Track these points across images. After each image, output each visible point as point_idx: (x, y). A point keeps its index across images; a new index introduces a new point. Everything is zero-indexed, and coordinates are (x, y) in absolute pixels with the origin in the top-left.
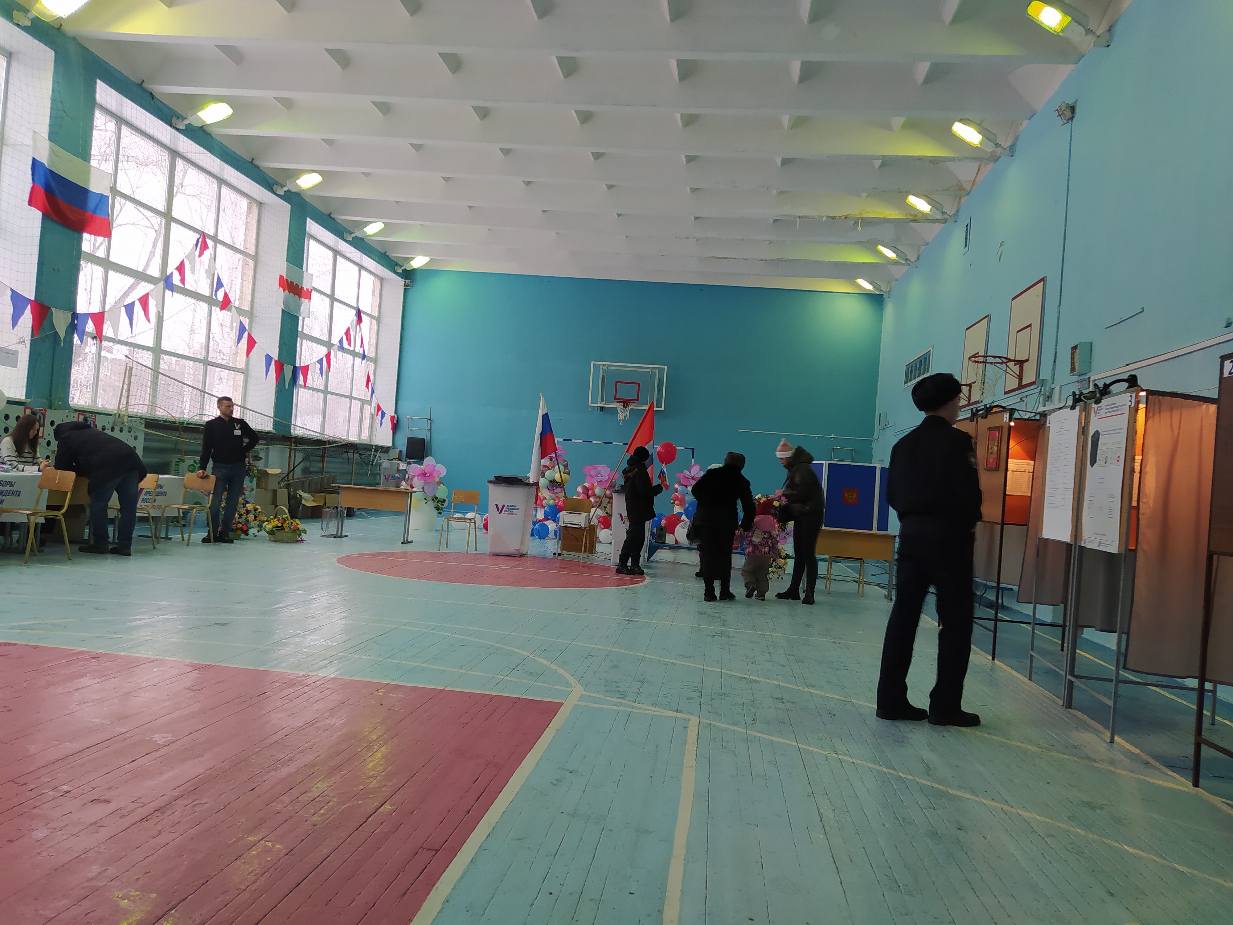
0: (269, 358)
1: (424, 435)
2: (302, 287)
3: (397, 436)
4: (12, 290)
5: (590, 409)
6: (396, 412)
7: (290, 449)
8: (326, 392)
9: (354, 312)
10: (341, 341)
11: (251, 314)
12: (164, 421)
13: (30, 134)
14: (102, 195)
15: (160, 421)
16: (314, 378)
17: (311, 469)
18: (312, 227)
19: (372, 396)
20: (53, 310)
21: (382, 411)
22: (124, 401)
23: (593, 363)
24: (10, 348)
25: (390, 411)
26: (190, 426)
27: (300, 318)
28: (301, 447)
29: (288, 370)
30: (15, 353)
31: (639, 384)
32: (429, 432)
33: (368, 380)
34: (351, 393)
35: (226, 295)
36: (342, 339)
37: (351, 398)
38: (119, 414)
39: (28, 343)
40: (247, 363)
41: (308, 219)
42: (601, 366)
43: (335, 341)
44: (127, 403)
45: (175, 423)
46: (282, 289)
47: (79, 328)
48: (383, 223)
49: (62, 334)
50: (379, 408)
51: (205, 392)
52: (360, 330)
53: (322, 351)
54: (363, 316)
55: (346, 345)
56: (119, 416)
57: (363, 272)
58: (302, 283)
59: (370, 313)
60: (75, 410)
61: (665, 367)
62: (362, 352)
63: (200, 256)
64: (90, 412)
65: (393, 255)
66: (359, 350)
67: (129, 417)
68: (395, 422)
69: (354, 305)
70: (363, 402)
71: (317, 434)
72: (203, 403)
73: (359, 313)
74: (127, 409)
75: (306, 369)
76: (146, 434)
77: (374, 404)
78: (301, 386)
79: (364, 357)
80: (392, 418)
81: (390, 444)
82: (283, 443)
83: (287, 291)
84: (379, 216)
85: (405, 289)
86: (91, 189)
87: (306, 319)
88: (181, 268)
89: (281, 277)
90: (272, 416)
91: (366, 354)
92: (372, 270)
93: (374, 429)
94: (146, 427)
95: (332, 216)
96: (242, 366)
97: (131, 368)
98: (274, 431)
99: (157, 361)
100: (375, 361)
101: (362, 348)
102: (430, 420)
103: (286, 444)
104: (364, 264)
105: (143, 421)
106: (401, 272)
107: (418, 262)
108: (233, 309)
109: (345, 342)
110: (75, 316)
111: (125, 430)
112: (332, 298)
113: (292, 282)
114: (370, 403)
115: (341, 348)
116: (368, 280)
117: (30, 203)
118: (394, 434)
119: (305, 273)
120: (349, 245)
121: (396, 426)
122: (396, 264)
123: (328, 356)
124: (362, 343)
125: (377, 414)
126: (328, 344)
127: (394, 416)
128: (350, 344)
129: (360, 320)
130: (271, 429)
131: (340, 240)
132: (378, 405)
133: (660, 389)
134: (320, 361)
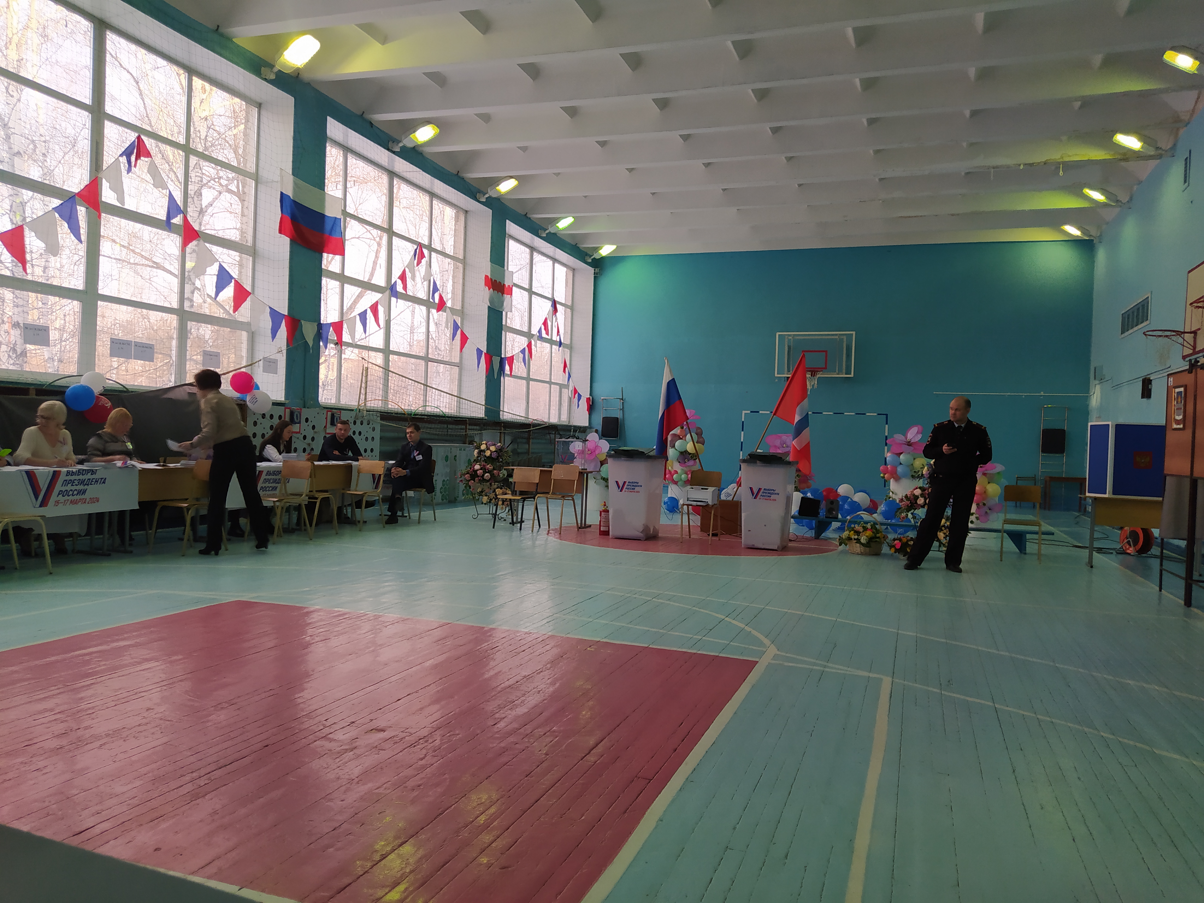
0: (479, 352)
1: (618, 415)
2: (504, 285)
3: (593, 416)
4: (270, 308)
5: (776, 380)
6: (591, 395)
7: (501, 433)
8: (528, 379)
9: (549, 304)
10: (540, 331)
11: (462, 313)
12: (396, 413)
13: (278, 172)
14: (336, 218)
15: (392, 413)
16: (519, 368)
17: (519, 451)
18: (512, 228)
19: (569, 380)
20: (303, 322)
21: (579, 394)
22: (363, 397)
23: (778, 334)
24: (271, 357)
25: (585, 394)
26: (417, 417)
27: (504, 313)
28: (508, 431)
29: (496, 361)
30: (275, 362)
31: (826, 352)
32: (621, 411)
33: (565, 366)
34: (551, 379)
35: (441, 298)
36: (541, 329)
37: (550, 383)
38: (360, 409)
39: (285, 352)
40: (461, 358)
41: (507, 221)
42: (787, 337)
43: (535, 331)
44: (365, 399)
45: (404, 414)
46: (487, 288)
47: (324, 336)
48: (573, 217)
49: (311, 344)
50: (575, 391)
51: (427, 386)
52: (556, 319)
53: (522, 342)
54: (558, 306)
55: (544, 335)
56: (359, 412)
57: (556, 265)
58: (504, 281)
59: (563, 302)
60: (324, 408)
61: (854, 333)
62: (558, 340)
63: (418, 265)
64: (336, 409)
65: (584, 246)
66: (555, 338)
67: (367, 411)
68: (591, 404)
69: (550, 296)
70: (561, 386)
71: (522, 418)
72: (425, 396)
73: (554, 304)
74: (365, 405)
75: (511, 360)
76: (382, 425)
77: (571, 388)
78: (508, 375)
79: (560, 344)
80: (588, 399)
81: (587, 425)
82: (494, 428)
83: (491, 289)
84: (568, 212)
85: (595, 277)
86: (327, 214)
87: (509, 313)
88: (403, 277)
89: (486, 277)
90: (484, 404)
91: (562, 341)
92: (565, 261)
93: (572, 411)
94: (381, 419)
95: (528, 215)
96: (457, 360)
97: (367, 369)
98: (486, 418)
99: (387, 360)
100: (570, 347)
101: (558, 337)
102: (622, 399)
103: (496, 428)
104: (557, 257)
105: (378, 415)
106: (591, 261)
107: (606, 250)
108: (448, 310)
109: (543, 332)
110: (320, 326)
111: (365, 423)
112: (530, 291)
113: (495, 280)
114: (567, 386)
115: (540, 338)
116: (561, 271)
117: (280, 232)
118: (590, 414)
119: (506, 271)
120: (543, 241)
121: (591, 407)
122: (587, 254)
123: (529, 345)
124: (558, 332)
125: (574, 397)
126: (528, 335)
127: (589, 398)
128: (547, 334)
129: (555, 310)
130: (484, 416)
131: (535, 237)
132: (575, 388)
133: (849, 356)
134: (523, 352)
